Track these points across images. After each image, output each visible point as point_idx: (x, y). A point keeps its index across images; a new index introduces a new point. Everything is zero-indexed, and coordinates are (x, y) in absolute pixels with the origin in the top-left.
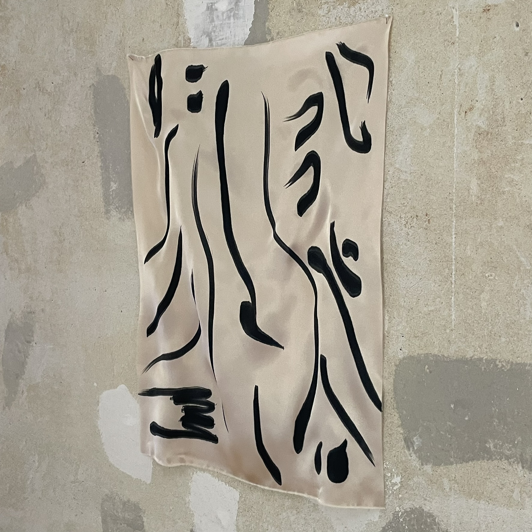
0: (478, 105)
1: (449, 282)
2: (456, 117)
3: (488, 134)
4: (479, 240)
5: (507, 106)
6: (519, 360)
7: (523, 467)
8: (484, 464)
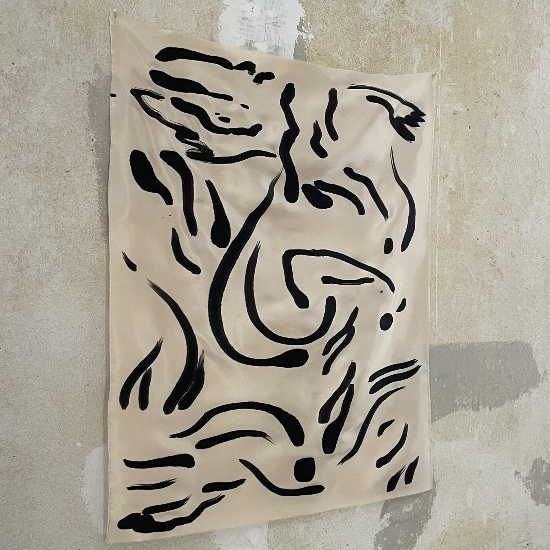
0: (450, 174)
1: (434, 293)
2: (438, 180)
3: (455, 194)
4: (451, 264)
5: (465, 177)
6: (471, 341)
7: (473, 411)
8: (454, 414)
